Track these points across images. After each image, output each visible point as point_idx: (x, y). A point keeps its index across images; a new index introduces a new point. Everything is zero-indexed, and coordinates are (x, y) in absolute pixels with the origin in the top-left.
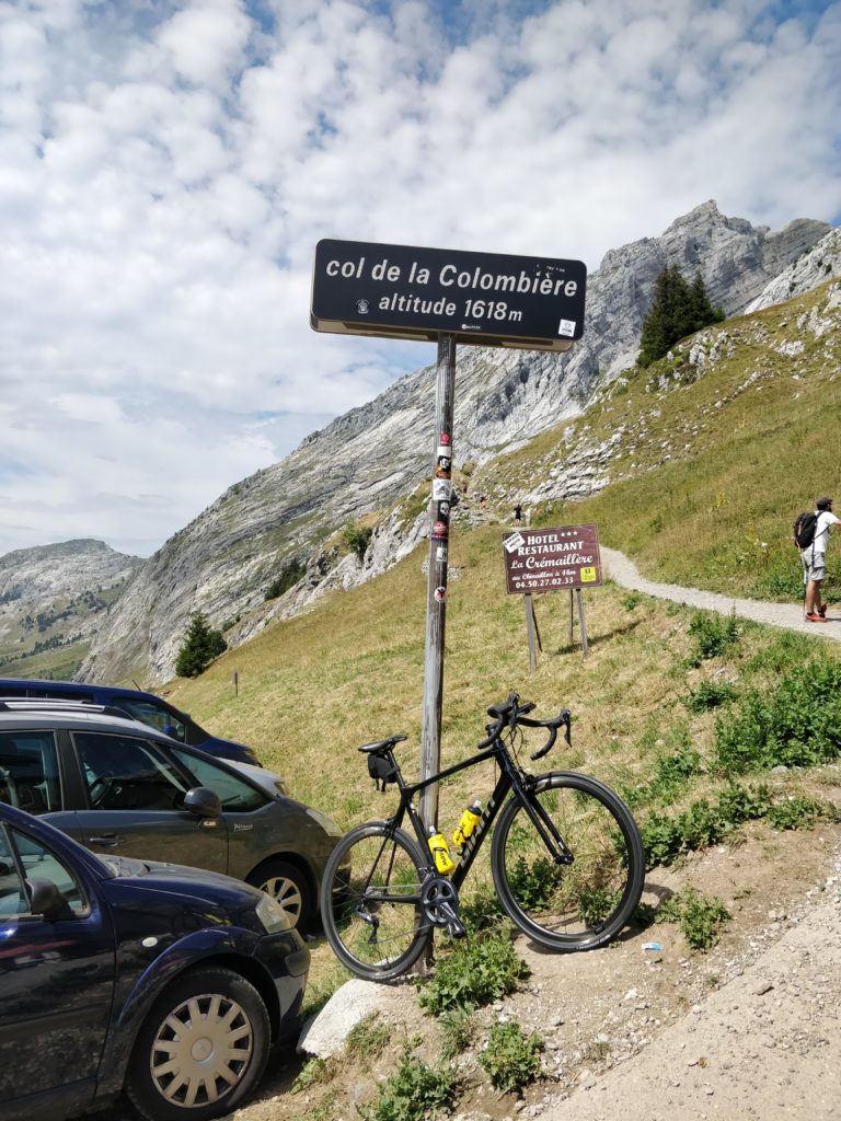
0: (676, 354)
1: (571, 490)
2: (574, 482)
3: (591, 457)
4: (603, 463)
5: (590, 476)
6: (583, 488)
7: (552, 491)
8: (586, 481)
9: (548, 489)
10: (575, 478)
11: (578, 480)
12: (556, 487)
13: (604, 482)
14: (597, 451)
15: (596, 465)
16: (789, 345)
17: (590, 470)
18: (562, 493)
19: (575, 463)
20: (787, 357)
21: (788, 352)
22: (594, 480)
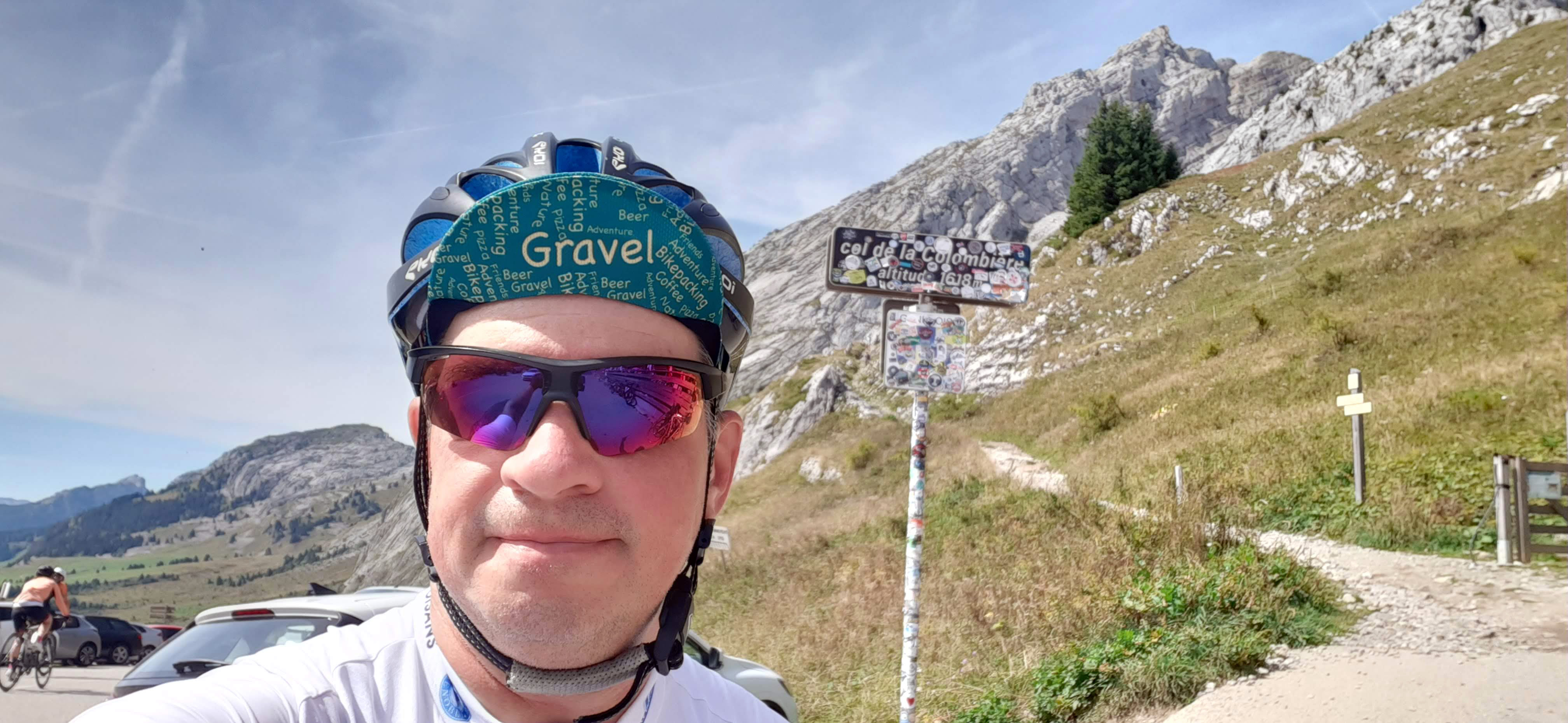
0: (1115, 221)
1: (984, 381)
2: (988, 371)
3: (1010, 342)
4: (1024, 350)
5: (1010, 366)
6: (999, 380)
8: (1003, 371)
10: (989, 367)
11: (993, 371)
13: (1025, 374)
14: (1018, 336)
15: (1017, 352)
16: (1254, 216)
17: (1008, 358)
18: (974, 384)
19: (990, 349)
20: (1251, 228)
21: (1253, 223)
22: (1013, 371)
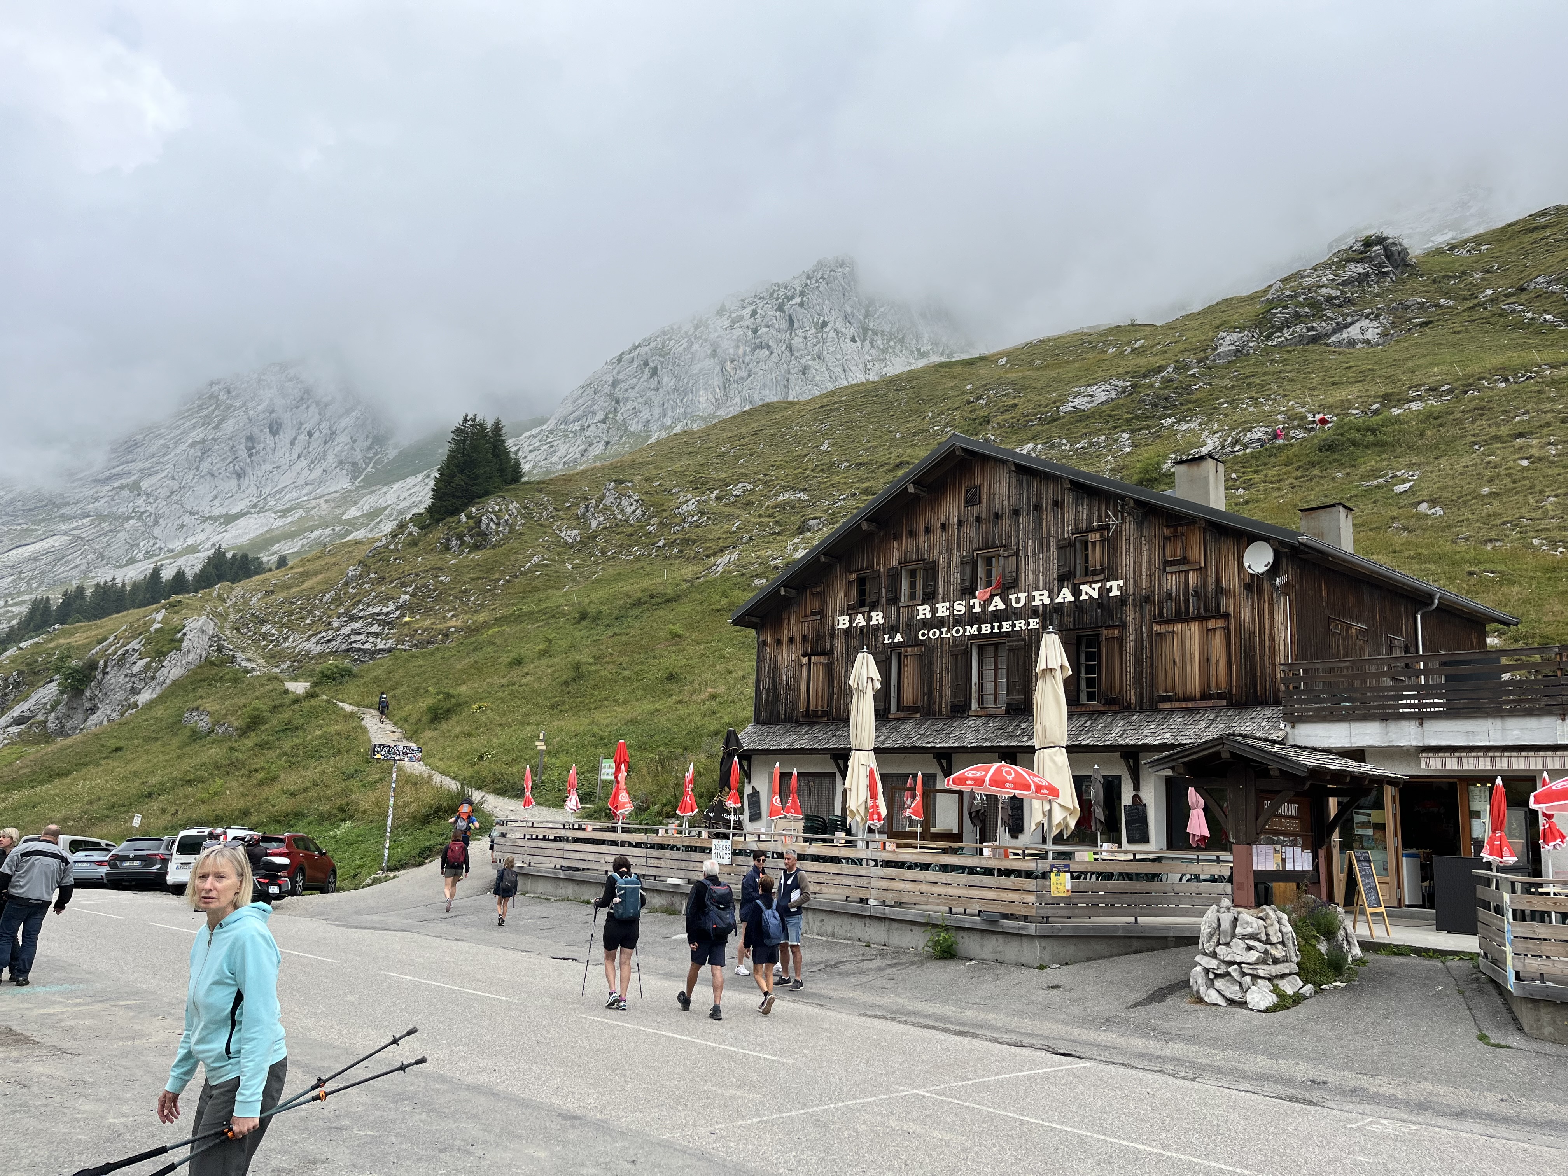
0: (469, 517)
1: (354, 645)
2: (358, 638)
3: (378, 614)
4: (389, 623)
5: (376, 635)
6: (367, 646)
7: (334, 643)
8: (371, 639)
9: (329, 641)
10: (360, 634)
11: (362, 637)
12: (339, 640)
13: (390, 644)
14: (385, 610)
15: (384, 623)
16: (569, 533)
17: (375, 628)
18: (344, 646)
19: (361, 618)
20: (566, 542)
21: (567, 538)
22: (379, 640)
